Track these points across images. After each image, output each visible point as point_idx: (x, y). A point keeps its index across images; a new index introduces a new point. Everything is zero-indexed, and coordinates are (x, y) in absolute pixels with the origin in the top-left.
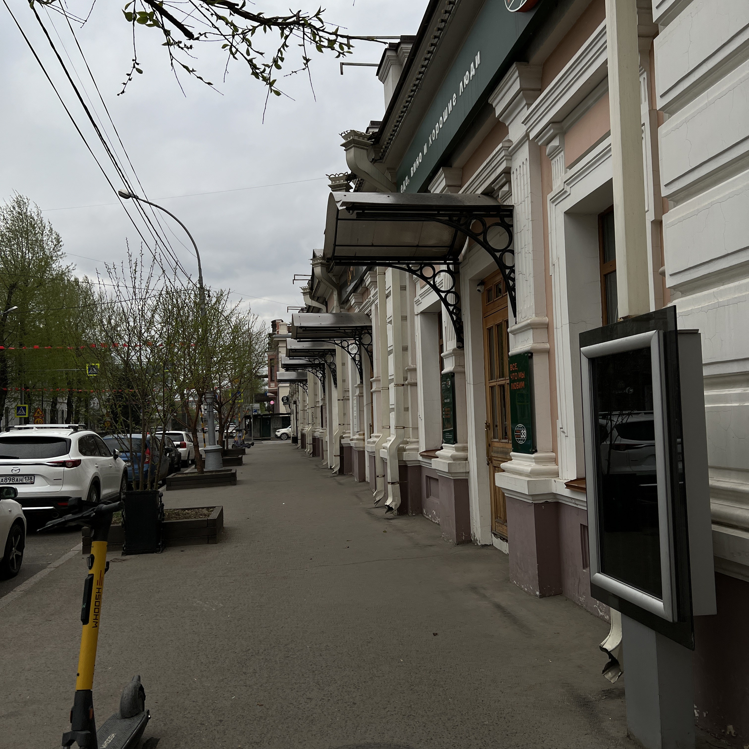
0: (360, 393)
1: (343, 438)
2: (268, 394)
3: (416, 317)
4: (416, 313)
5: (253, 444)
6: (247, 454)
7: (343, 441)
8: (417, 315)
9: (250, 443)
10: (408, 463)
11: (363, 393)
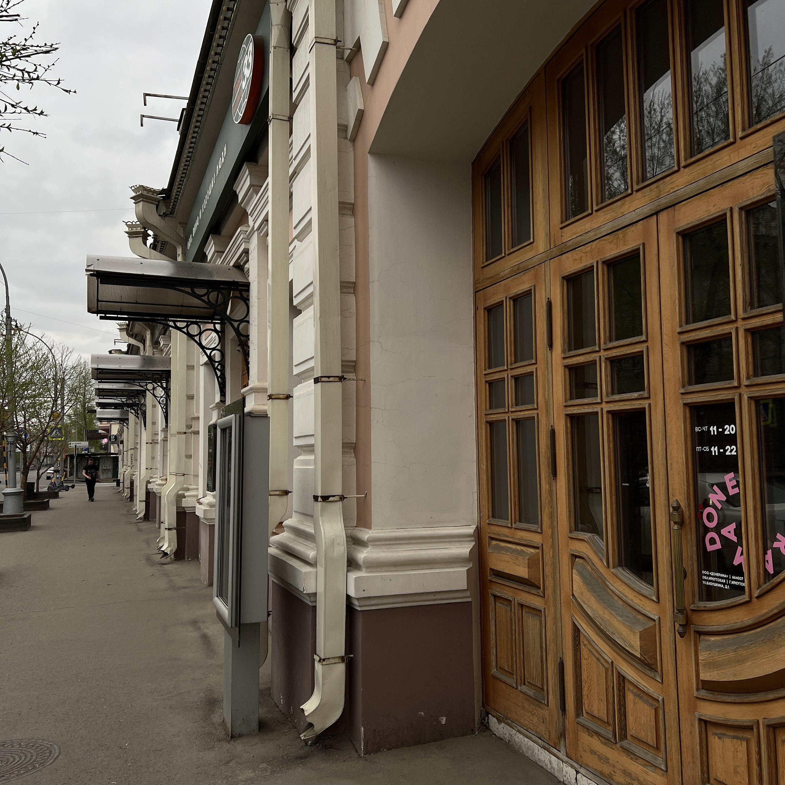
0: (165, 437)
1: (150, 483)
2: (100, 431)
3: (201, 367)
4: (201, 364)
5: (73, 487)
6: (61, 498)
7: (149, 486)
8: (202, 365)
9: (70, 485)
10: (186, 509)
11: (167, 437)
